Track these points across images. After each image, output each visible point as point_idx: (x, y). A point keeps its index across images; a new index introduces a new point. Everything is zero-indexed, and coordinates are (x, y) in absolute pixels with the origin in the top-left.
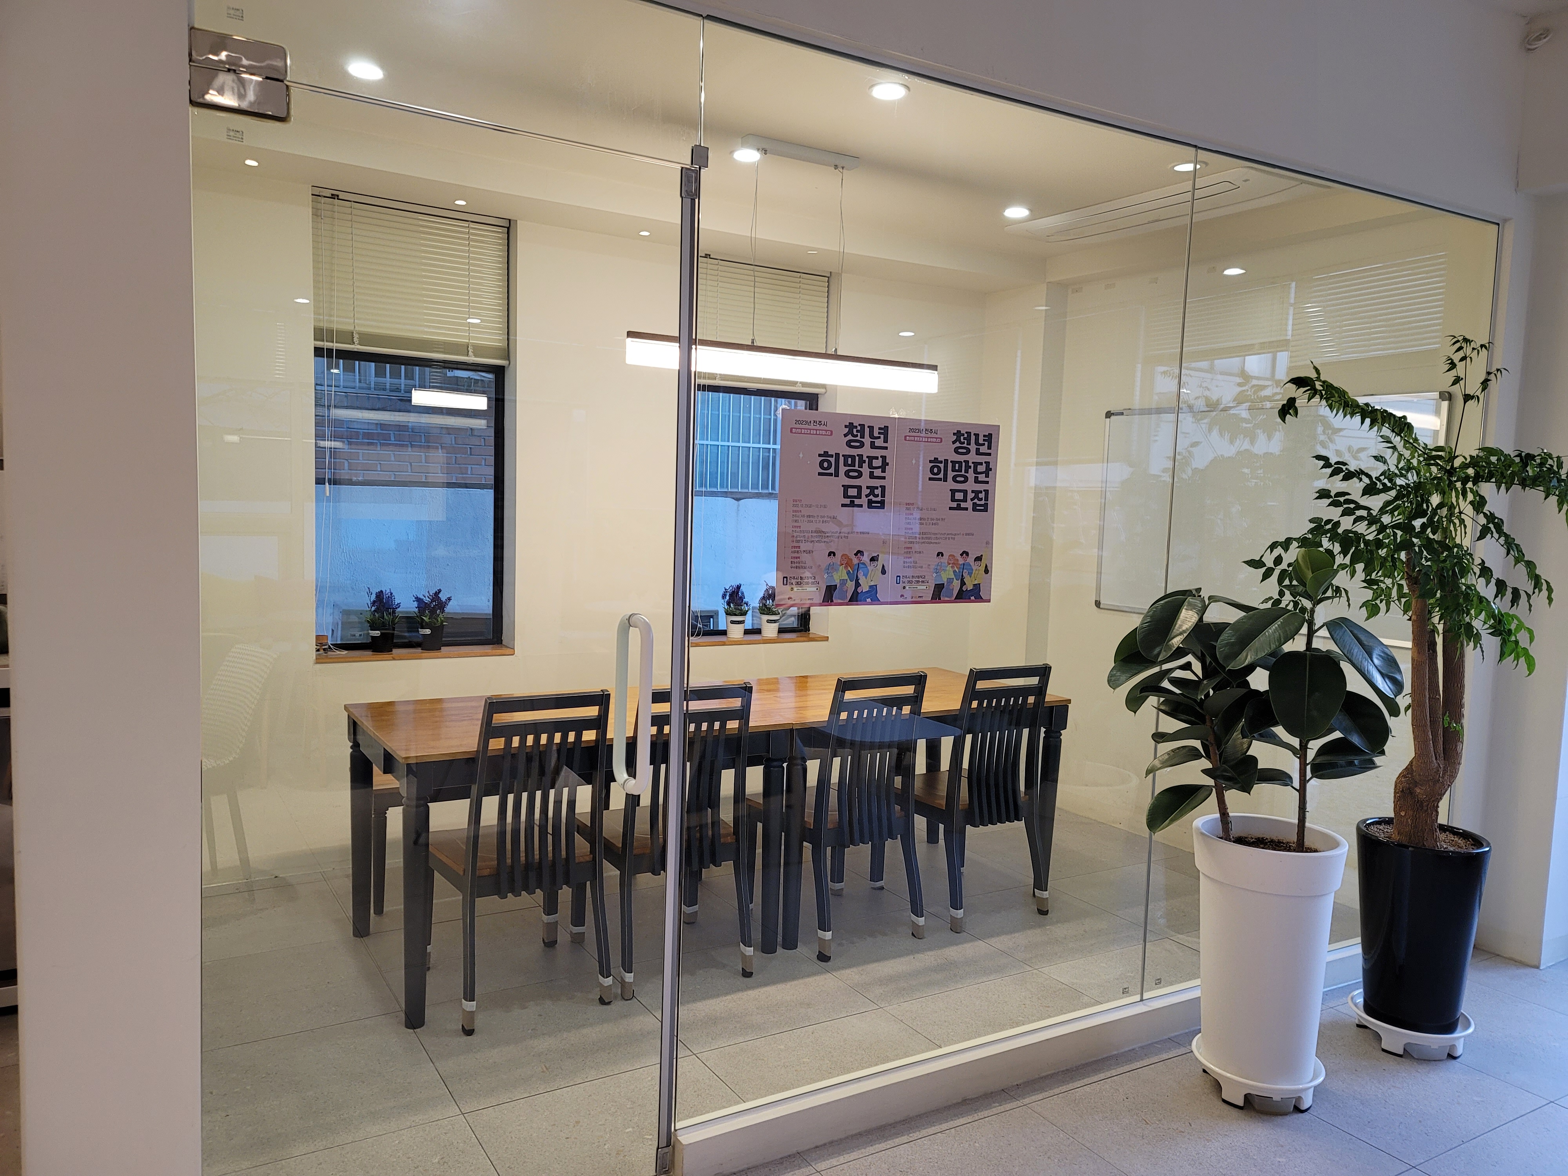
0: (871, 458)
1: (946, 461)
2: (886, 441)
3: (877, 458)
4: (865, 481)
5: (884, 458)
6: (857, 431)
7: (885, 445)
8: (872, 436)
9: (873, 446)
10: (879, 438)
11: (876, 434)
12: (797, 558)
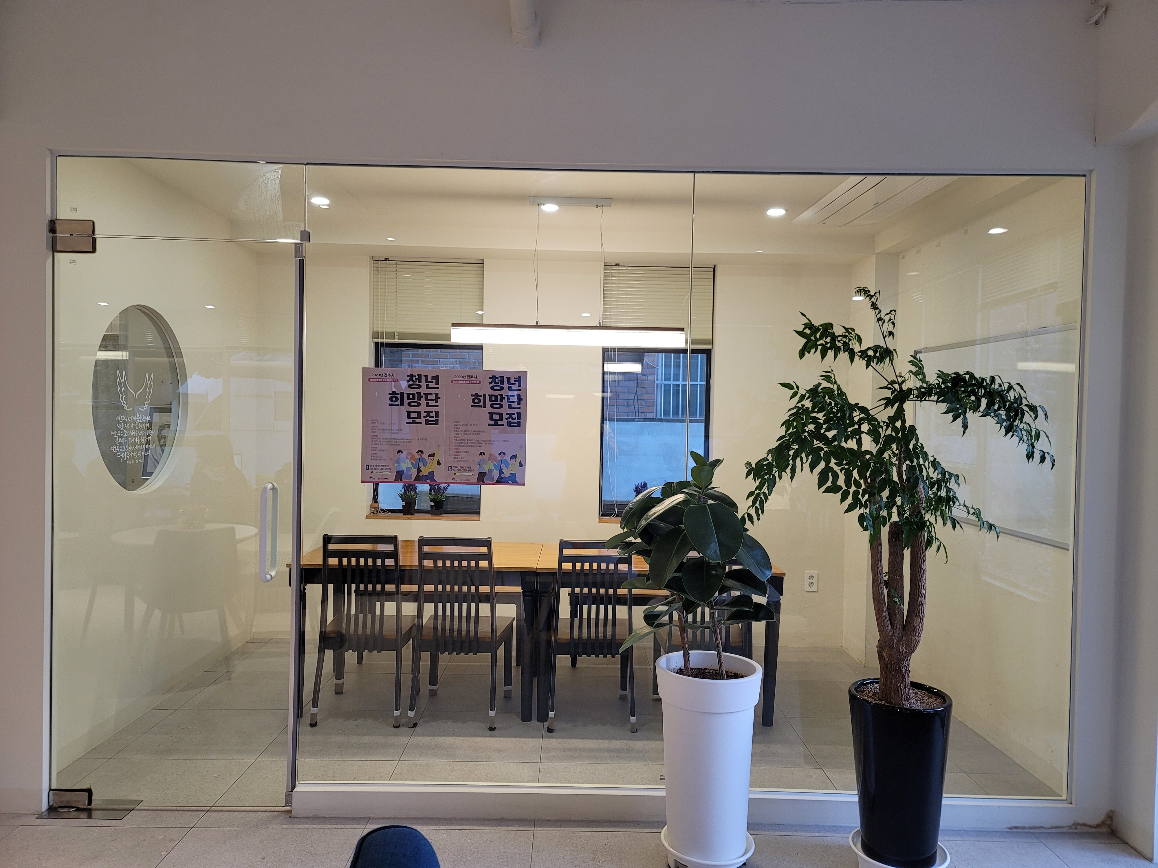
0: (426, 395)
1: (485, 395)
2: (437, 383)
3: (431, 394)
4: (423, 408)
5: (437, 394)
6: (416, 379)
7: (437, 386)
8: (427, 381)
9: (428, 387)
10: (433, 382)
11: (430, 380)
12: (375, 454)
